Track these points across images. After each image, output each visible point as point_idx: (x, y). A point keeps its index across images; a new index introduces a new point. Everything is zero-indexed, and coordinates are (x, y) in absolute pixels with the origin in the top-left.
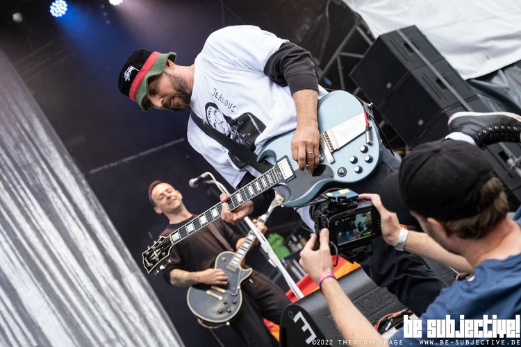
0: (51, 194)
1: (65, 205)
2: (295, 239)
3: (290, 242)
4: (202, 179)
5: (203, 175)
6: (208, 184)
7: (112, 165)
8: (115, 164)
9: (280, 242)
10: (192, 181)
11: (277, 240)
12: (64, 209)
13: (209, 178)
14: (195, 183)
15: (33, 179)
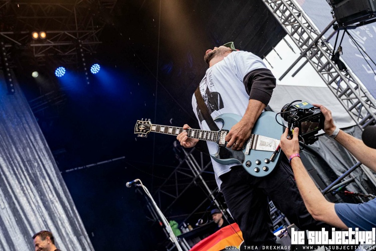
0: (41, 180)
1: (49, 187)
2: (185, 225)
3: (182, 227)
4: (134, 183)
5: (135, 181)
6: (137, 186)
7: (79, 168)
8: (82, 167)
9: (176, 226)
10: (128, 183)
11: (174, 224)
12: (48, 190)
13: (138, 182)
14: (130, 185)
15: (32, 169)
